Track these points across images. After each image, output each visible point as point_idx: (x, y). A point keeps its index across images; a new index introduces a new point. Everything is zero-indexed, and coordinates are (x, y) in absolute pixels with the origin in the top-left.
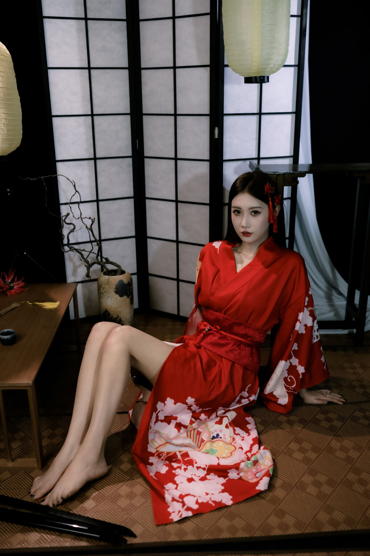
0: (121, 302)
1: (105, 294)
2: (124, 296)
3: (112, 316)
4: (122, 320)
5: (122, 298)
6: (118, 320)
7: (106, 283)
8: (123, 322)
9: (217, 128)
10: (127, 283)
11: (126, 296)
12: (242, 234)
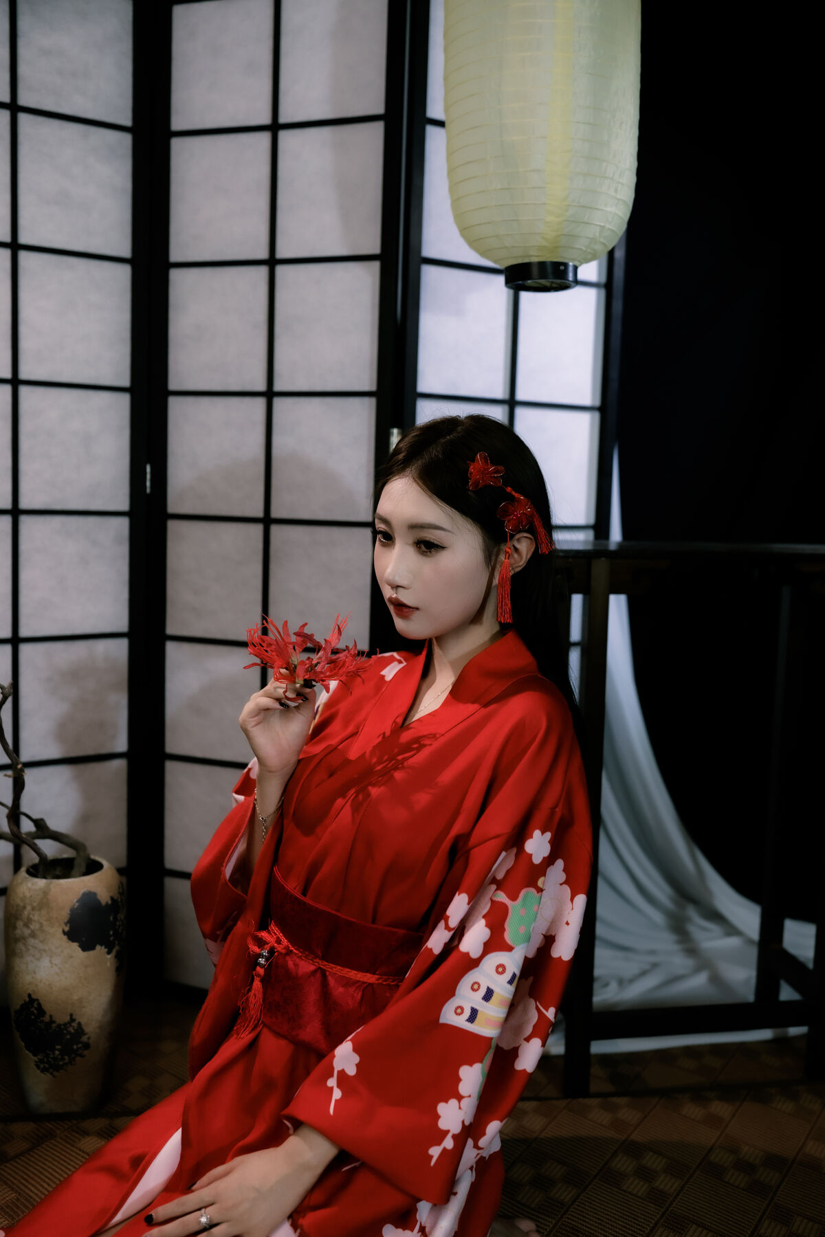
0: (86, 967)
1: (32, 941)
2: (98, 947)
3: (51, 1016)
4: (87, 1029)
5: (91, 953)
6: (71, 1029)
7: (35, 904)
8: (86, 1036)
9: (398, 430)
10: (107, 903)
11: (103, 947)
12: (392, 605)
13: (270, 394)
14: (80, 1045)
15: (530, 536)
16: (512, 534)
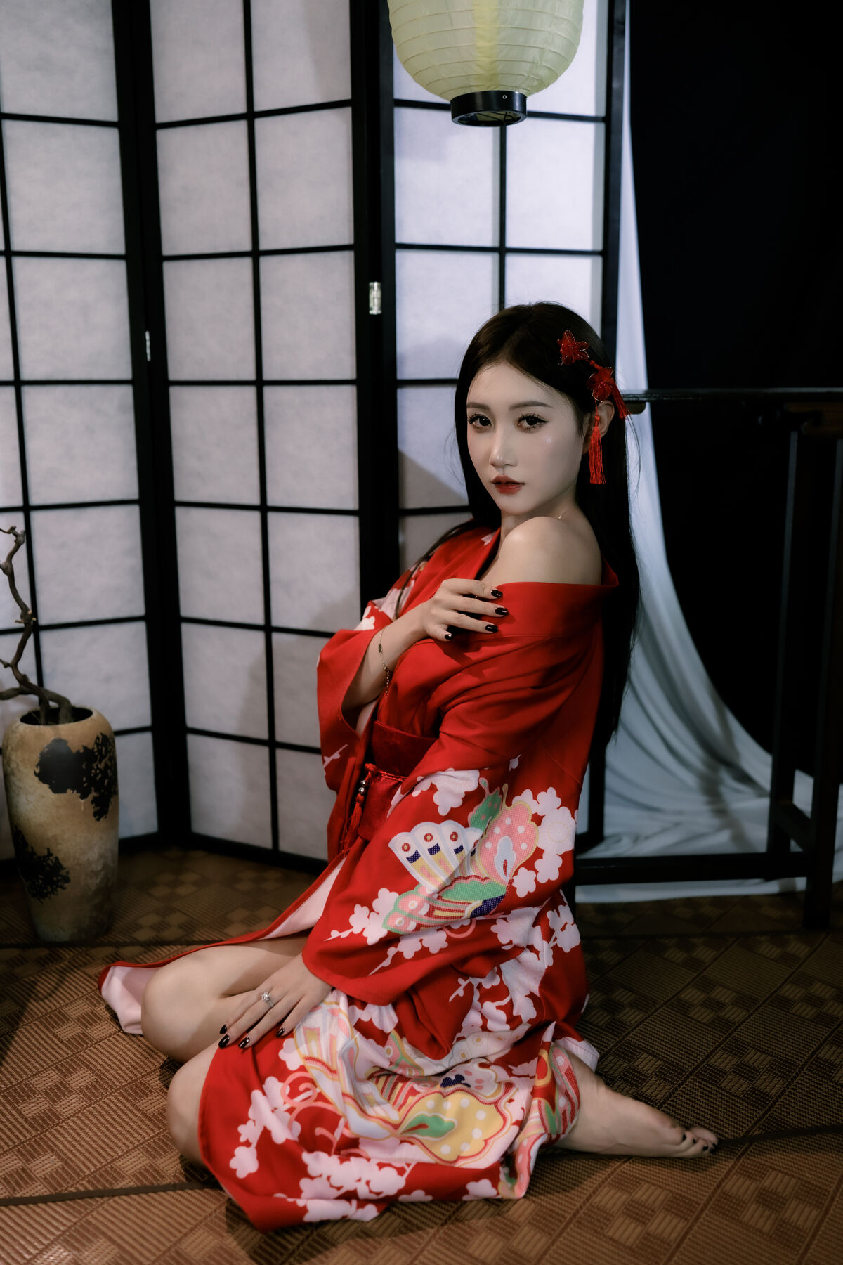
0: (59, 807)
1: (12, 778)
2: (69, 791)
3: (32, 848)
4: (65, 864)
5: (62, 795)
6: (49, 862)
7: (14, 745)
8: (65, 871)
9: (376, 284)
10: (78, 751)
11: (75, 791)
12: (493, 485)
13: (256, 254)
14: (59, 878)
15: (610, 403)
16: (598, 403)
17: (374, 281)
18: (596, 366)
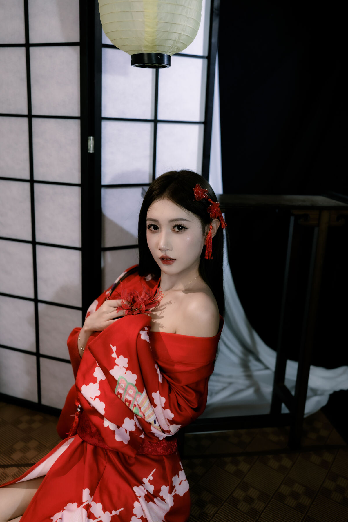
9: (91, 138)
12: (160, 260)
13: (30, 116)
15: (218, 220)
16: (212, 220)
17: (90, 136)
18: (212, 202)
